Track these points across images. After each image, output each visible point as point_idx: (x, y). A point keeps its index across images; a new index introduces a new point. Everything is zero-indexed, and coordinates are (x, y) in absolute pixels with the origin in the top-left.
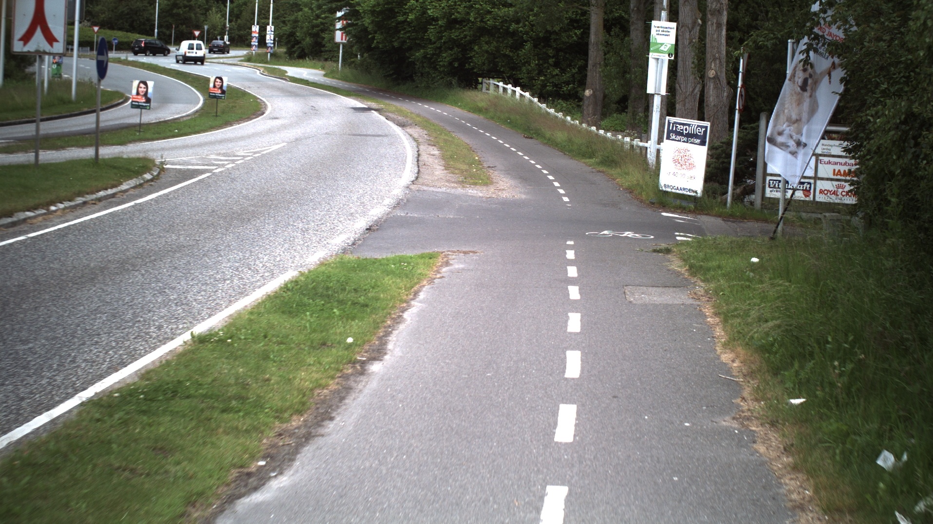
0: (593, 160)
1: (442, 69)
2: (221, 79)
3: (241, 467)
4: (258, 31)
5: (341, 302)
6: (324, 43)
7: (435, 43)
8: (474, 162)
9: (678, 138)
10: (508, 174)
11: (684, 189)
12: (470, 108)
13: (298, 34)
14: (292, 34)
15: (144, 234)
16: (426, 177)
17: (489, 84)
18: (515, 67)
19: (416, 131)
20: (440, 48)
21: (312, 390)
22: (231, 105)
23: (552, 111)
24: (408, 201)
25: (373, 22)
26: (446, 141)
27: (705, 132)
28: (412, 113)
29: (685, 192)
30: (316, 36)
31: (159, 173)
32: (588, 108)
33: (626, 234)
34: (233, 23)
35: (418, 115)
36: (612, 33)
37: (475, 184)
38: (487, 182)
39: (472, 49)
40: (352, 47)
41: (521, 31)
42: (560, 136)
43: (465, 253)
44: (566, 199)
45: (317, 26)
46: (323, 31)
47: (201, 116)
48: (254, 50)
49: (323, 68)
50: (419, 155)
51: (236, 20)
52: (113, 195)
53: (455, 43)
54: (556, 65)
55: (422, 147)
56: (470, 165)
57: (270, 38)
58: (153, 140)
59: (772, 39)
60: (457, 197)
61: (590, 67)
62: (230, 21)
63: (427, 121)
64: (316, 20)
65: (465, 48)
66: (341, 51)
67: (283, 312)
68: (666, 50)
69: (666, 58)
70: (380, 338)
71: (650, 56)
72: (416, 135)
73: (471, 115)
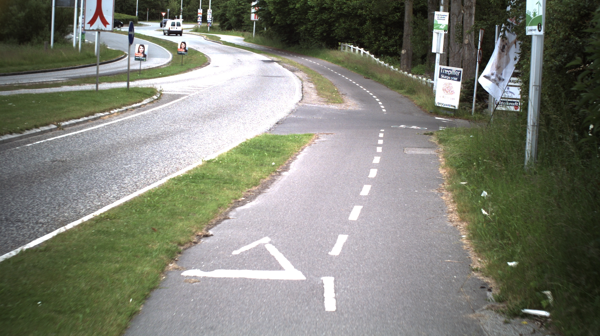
0: (403, 91)
1: (316, 37)
2: (185, 43)
3: (236, 199)
4: (202, 13)
5: (267, 151)
6: (243, 20)
7: (312, 21)
8: (334, 91)
9: (445, 77)
10: (354, 98)
11: (448, 105)
12: (333, 61)
13: (227, 15)
14: (223, 15)
15: (162, 124)
16: (307, 99)
17: (345, 46)
18: (361, 36)
19: (301, 74)
20: (315, 24)
21: (259, 179)
22: (189, 58)
23: (383, 62)
24: (297, 110)
25: (274, 8)
26: (318, 80)
27: (460, 74)
28: (298, 64)
29: (448, 107)
30: (238, 16)
31: (160, 96)
32: (404, 61)
33: (413, 127)
34: (185, 7)
35: (302, 65)
36: (418, 16)
37: (334, 103)
38: (341, 102)
39: (334, 25)
40: (261, 23)
41: (365, 14)
42: (386, 77)
43: (327, 134)
44: (384, 110)
45: (239, 10)
46: (243, 13)
47: (172, 65)
48: (200, 24)
49: (243, 36)
50: (303, 87)
51: (187, 6)
52: (140, 107)
53: (324, 22)
54: (386, 34)
55: (304, 83)
56: (332, 93)
57: (209, 17)
58: (148, 78)
59: (485, 25)
60: (323, 109)
61: (404, 36)
62: (183, 6)
63: (307, 68)
64: (239, 6)
65: (330, 24)
66: (254, 26)
67: (242, 153)
68: (443, 28)
69: (443, 33)
70: (287, 164)
71: (434, 31)
72: (301, 76)
73: (334, 65)
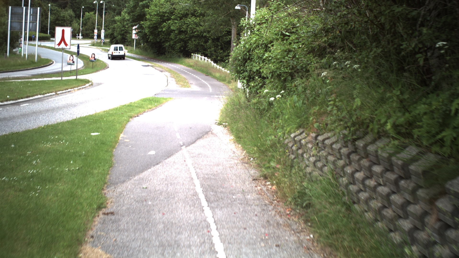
1: (177, 50)
2: (94, 54)
4: (97, 32)
6: (126, 38)
7: (174, 40)
8: (186, 82)
10: (196, 85)
12: (187, 65)
13: (115, 34)
14: (112, 34)
16: (170, 85)
17: (195, 56)
18: (205, 50)
20: (176, 42)
22: (96, 64)
25: (149, 31)
26: (177, 76)
28: (164, 67)
30: (123, 35)
35: (167, 68)
37: (185, 87)
38: (189, 87)
39: (188, 43)
40: (140, 41)
41: (208, 36)
42: (218, 75)
45: (123, 30)
46: (126, 32)
47: (85, 68)
48: (95, 40)
50: (167, 80)
51: (85, 26)
53: (182, 40)
54: (222, 49)
55: (169, 78)
57: (102, 35)
60: (179, 90)
62: (82, 27)
63: (170, 70)
65: (186, 42)
66: (135, 42)
72: (166, 74)
73: (187, 68)
